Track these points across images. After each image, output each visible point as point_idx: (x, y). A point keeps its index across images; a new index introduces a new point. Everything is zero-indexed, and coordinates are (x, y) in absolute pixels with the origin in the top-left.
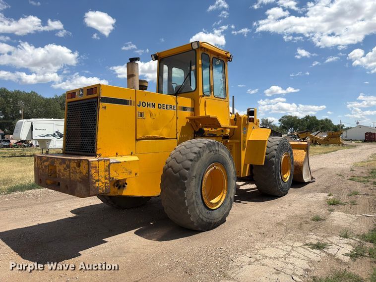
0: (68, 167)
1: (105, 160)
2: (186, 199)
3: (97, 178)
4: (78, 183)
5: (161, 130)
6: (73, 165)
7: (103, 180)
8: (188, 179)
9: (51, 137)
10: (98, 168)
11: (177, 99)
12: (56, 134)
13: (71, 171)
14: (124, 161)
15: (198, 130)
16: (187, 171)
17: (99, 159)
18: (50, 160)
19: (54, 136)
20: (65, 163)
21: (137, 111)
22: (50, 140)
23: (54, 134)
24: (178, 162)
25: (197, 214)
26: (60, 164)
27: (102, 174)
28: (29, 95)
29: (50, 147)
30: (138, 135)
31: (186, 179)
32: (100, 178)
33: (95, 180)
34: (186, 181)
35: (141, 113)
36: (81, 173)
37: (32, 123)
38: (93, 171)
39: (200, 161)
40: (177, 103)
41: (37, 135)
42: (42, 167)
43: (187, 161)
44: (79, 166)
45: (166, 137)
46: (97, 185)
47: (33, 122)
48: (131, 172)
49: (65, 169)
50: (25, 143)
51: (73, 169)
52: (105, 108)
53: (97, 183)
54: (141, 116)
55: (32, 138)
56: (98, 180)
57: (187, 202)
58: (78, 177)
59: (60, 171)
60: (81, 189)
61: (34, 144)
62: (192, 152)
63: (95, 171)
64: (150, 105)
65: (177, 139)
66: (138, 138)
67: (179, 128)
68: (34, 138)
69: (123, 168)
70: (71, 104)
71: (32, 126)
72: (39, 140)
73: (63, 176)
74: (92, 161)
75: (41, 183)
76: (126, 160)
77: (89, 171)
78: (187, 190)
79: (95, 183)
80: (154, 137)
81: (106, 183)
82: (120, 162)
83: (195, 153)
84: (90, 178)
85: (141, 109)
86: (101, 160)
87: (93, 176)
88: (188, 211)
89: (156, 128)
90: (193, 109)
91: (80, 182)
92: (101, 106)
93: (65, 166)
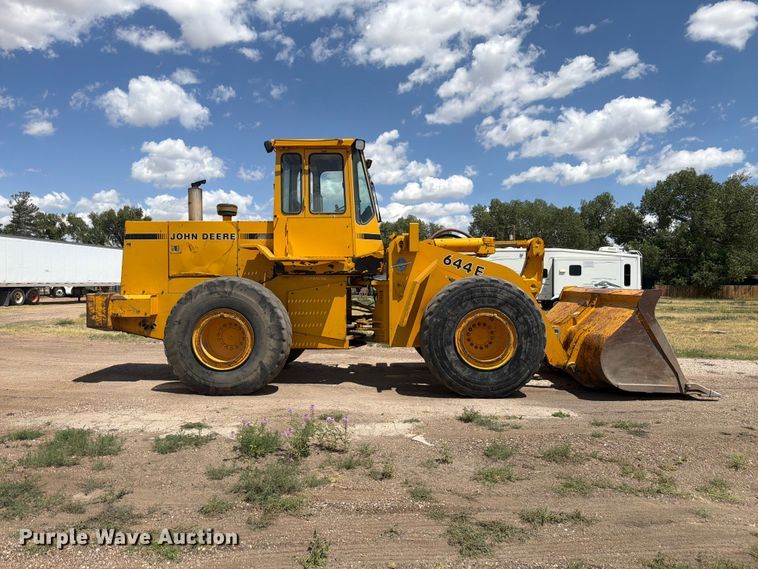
5: (207, 267)
11: (237, 224)
21: (170, 245)
30: (171, 272)
35: (176, 247)
39: (189, 303)
40: (238, 230)
48: (139, 311)
52: (130, 244)
54: (176, 250)
64: (189, 236)
66: (171, 275)
67: (243, 263)
69: (129, 306)
80: (196, 274)
82: (126, 299)
85: (176, 242)
89: (199, 264)
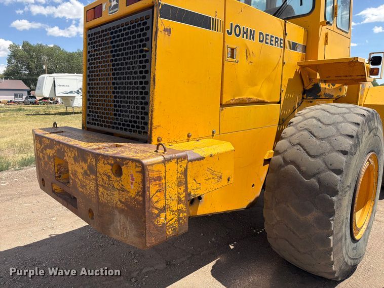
0: (93, 170)
1: (178, 158)
2: (331, 233)
3: (160, 205)
4: (116, 212)
5: (259, 87)
6: (104, 168)
7: (174, 206)
8: (340, 193)
9: (75, 95)
10: (163, 181)
11: (285, 25)
12: (80, 91)
13: (100, 182)
14: (209, 154)
15: (310, 87)
16: (338, 177)
17: (167, 157)
18: (56, 147)
19: (78, 94)
20: (85, 161)
21: (226, 44)
22: (74, 97)
23: (78, 91)
24: (312, 153)
25: (343, 256)
26: (75, 159)
27: (173, 191)
28: (52, 48)
29: (74, 105)
30: (224, 96)
31: (335, 193)
32: (169, 202)
33: (157, 208)
34: (334, 198)
35: (233, 50)
36: (123, 189)
37: (54, 79)
38: (153, 189)
39: (358, 153)
40: (285, 34)
41: (60, 92)
42: (44, 158)
43: (334, 154)
44: (119, 172)
45: (266, 100)
46: (162, 220)
47: (55, 77)
48: (221, 178)
49: (85, 174)
50: (51, 100)
51: (105, 178)
52: (168, 31)
53: (163, 215)
54: (232, 56)
55: (55, 95)
56: (164, 209)
57: (333, 239)
58: (116, 197)
59: (75, 174)
60: (125, 228)
61: (59, 101)
62: (342, 135)
63: (157, 188)
64: (246, 33)
65: (279, 103)
66: (224, 103)
67: (285, 83)
68: (57, 95)
69: (208, 169)
70: (93, 31)
71: (54, 81)
72: (62, 98)
73: (82, 187)
74: (152, 165)
75: (44, 185)
76: (213, 152)
77: (144, 191)
78: (336, 216)
79: (158, 215)
80: (249, 99)
81: (180, 211)
82: (203, 158)
83: (351, 137)
84: (147, 205)
85: (233, 41)
86: (170, 160)
87: (155, 199)
88: (332, 256)
89: (252, 83)
90: (305, 49)
91: (122, 211)
92: (161, 28)
93: (85, 167)
